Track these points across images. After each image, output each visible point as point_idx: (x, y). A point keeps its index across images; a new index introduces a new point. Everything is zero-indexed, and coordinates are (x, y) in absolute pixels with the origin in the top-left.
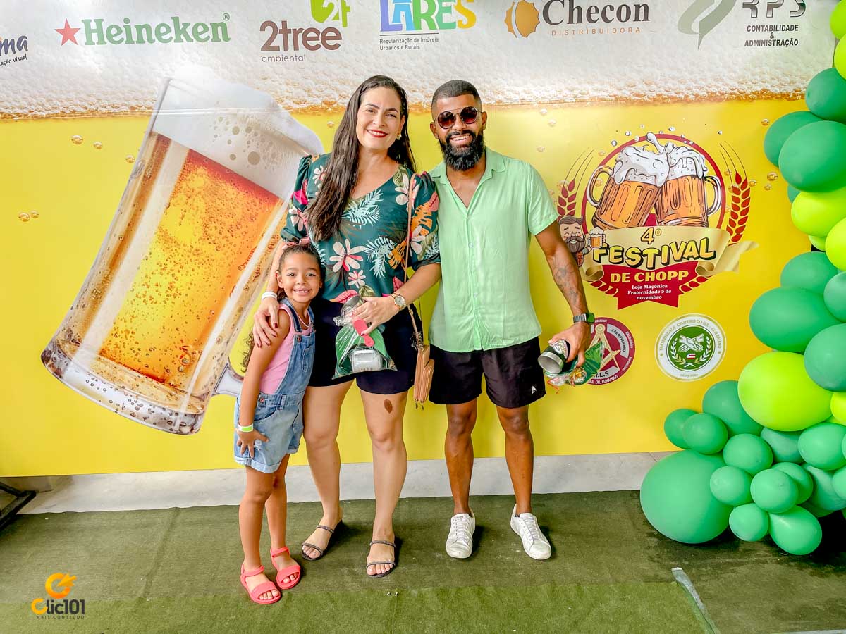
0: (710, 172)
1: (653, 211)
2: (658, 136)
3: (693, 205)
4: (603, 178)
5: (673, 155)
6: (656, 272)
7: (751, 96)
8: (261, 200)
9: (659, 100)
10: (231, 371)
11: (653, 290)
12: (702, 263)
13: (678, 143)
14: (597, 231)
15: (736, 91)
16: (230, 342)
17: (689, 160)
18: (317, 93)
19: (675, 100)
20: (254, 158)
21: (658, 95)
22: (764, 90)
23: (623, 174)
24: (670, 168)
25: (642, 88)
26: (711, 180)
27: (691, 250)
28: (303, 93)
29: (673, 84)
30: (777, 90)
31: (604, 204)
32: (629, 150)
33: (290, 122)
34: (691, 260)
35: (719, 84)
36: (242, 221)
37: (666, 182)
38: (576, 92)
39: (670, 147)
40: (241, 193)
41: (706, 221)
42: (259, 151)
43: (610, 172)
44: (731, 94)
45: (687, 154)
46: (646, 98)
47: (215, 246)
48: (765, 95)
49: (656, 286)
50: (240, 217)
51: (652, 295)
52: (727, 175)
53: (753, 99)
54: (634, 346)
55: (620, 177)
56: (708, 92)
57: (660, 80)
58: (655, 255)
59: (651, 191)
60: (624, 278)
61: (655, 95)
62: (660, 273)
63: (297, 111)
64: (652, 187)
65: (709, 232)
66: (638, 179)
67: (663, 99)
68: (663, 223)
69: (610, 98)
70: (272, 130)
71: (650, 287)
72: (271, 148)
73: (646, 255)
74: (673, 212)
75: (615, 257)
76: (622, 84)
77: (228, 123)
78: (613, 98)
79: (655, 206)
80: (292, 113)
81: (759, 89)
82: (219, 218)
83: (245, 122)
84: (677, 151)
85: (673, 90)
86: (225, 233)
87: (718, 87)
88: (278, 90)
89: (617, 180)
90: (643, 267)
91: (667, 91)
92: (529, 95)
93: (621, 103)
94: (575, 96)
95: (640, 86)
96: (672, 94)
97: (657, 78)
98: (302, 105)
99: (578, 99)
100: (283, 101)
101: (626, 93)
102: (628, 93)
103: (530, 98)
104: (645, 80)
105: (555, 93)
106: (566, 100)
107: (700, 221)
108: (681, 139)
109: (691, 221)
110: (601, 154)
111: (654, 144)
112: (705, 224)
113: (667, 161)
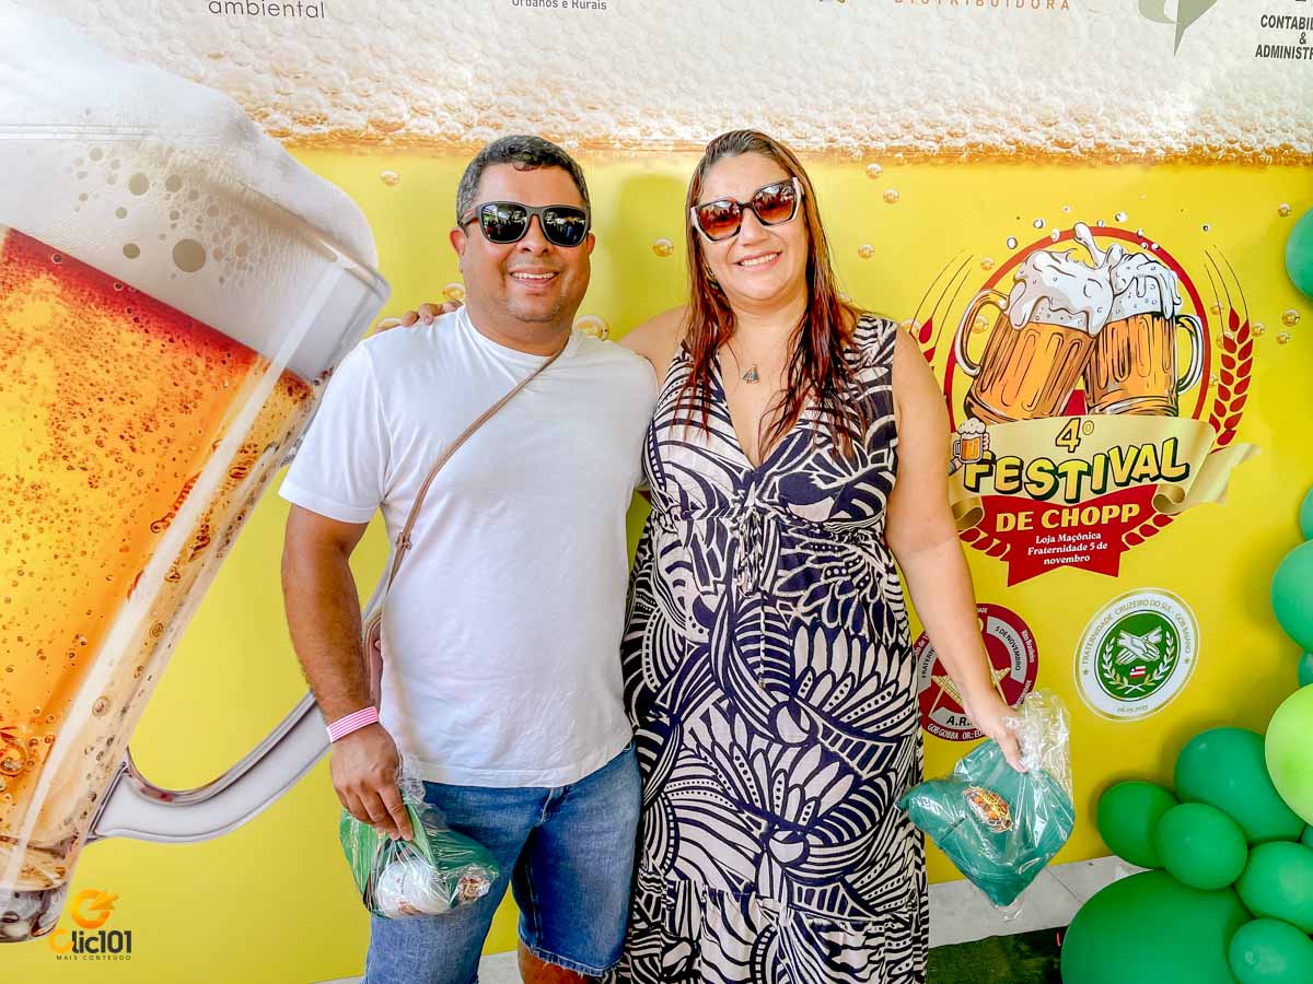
0: (1186, 307)
1: (1080, 385)
2: (1097, 231)
3: (1153, 373)
4: (989, 316)
5: (1121, 270)
6: (1082, 507)
7: (1263, 156)
8: (209, 359)
9: (1101, 156)
10: (135, 781)
11: (1073, 545)
12: (1165, 489)
13: (1131, 247)
14: (972, 426)
15: (1237, 146)
16: (129, 711)
17: (1151, 281)
18: (356, 101)
19: (1128, 158)
20: (190, 256)
21: (1099, 146)
22: (1285, 147)
23: (1027, 308)
24: (1115, 296)
25: (1069, 130)
26: (1187, 323)
27: (1146, 464)
28: (319, 97)
29: (1126, 124)
31: (987, 371)
32: (1041, 259)
33: (286, 168)
34: (1146, 482)
35: (1210, 128)
36: (161, 409)
37: (1106, 326)
38: (942, 131)
39: (1116, 255)
40: (156, 344)
41: (1174, 406)
42: (206, 239)
43: (1002, 303)
44: (1229, 151)
45: (1147, 270)
46: (1075, 151)
47: (85, 476)
48: (1285, 157)
49: (1080, 537)
50: (153, 403)
51: (1071, 554)
52: (1214, 313)
53: (1265, 164)
54: (1036, 658)
55: (1020, 313)
56: (1188, 145)
57: (1104, 114)
58: (1081, 473)
59: (1078, 343)
60: (1022, 521)
61: (1092, 145)
62: (1087, 510)
63: (303, 142)
64: (1081, 335)
65: (1180, 427)
66: (1055, 318)
67: (1108, 154)
68: (1097, 410)
69: (1007, 147)
70: (237, 187)
71: (1070, 538)
72: (236, 232)
73: (1065, 474)
75: (1007, 480)
76: (1031, 119)
77: (115, 165)
78: (1014, 147)
79: (1084, 374)
80: (289, 145)
81: (1277, 144)
82: (95, 405)
83: (164, 164)
84: (1128, 264)
85: (1126, 136)
86: (113, 442)
87: (1207, 135)
88: (253, 87)
89: (1016, 320)
90: (1057, 499)
91: (1115, 138)
92: (844, 132)
93: (1027, 159)
94: (939, 140)
95: (1064, 125)
96: (1124, 144)
97: (1098, 109)
98: (318, 126)
99: (945, 145)
100: (267, 115)
101: (1038, 138)
102: (1043, 138)
103: (848, 139)
104: (1074, 111)
105: (898, 130)
106: (922, 147)
107: (1165, 404)
108: (1137, 239)
109: (1148, 405)
110: (987, 265)
111: (1086, 246)
112: (1173, 411)
113: (1110, 282)
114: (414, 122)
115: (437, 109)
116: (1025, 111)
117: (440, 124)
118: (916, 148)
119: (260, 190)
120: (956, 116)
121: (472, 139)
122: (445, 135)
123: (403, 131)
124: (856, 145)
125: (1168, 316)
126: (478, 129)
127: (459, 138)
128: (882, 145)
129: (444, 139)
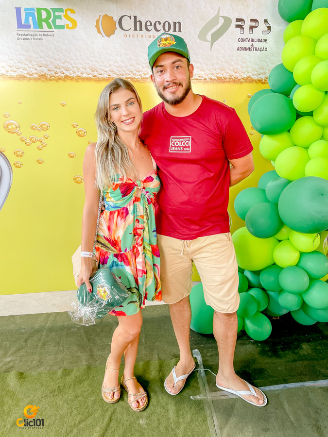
7: (241, 80)
15: (232, 77)
22: (248, 77)
29: (197, 71)
30: (255, 77)
38: (141, 73)
44: (230, 79)
48: (249, 80)
53: (242, 82)
56: (217, 77)
81: (246, 76)
92: (113, 73)
99: (143, 77)
105: (129, 73)
106: (136, 78)
121: (8, 75)
126: (10, 72)
127: (5, 74)
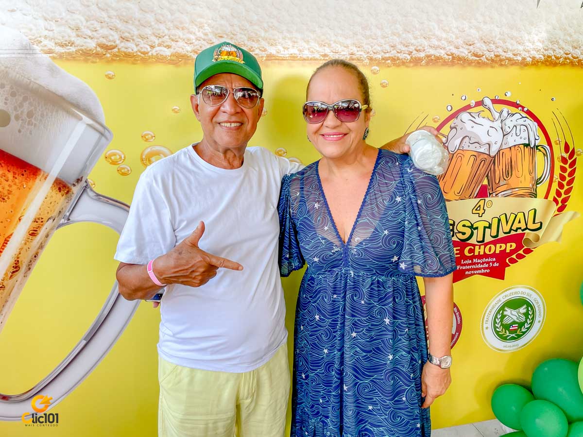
0: (542, 141)
1: (485, 182)
2: (495, 101)
3: (523, 175)
5: (508, 122)
8: (14, 173)
9: (498, 61)
11: (482, 264)
13: (513, 110)
15: (570, 56)
17: (523, 128)
18: (90, 33)
19: (512, 62)
21: (496, 56)
23: (457, 142)
24: (504, 136)
25: (480, 48)
26: (542, 149)
27: (520, 222)
28: (69, 31)
32: (465, 116)
33: (53, 70)
34: (519, 231)
35: (556, 46)
37: (499, 151)
39: (505, 114)
41: (535, 192)
42: (10, 109)
43: (444, 140)
44: (565, 59)
45: (521, 121)
46: (484, 59)
51: (480, 269)
52: (557, 143)
54: (461, 321)
55: (454, 144)
56: (544, 56)
57: (499, 39)
58: (485, 228)
59: (484, 160)
61: (493, 56)
62: (489, 246)
64: (486, 156)
65: (538, 203)
66: (472, 147)
67: (501, 60)
68: (494, 195)
69: (447, 57)
70: (26, 81)
71: (479, 261)
72: (26, 105)
73: (477, 228)
74: (505, 182)
76: (460, 42)
78: (451, 57)
79: (487, 176)
84: (511, 118)
85: (511, 51)
88: (33, 27)
89: (451, 148)
90: (473, 241)
91: (505, 52)
92: (359, 49)
93: (458, 63)
94: (410, 53)
95: (478, 45)
96: (510, 55)
97: (496, 37)
98: (68, 47)
99: (414, 56)
100: (41, 42)
101: (464, 52)
102: (466, 52)
103: (360, 53)
104: (483, 37)
105: (388, 48)
106: (401, 57)
107: (530, 191)
108: (516, 105)
109: (521, 192)
110: (435, 120)
111: (490, 110)
112: (534, 195)
113: (502, 128)
114: (123, 44)
115: (135, 38)
116: (457, 38)
117: (137, 45)
118: (398, 59)
119: (37, 82)
120: (419, 40)
121: (155, 54)
122: (140, 52)
123: (116, 50)
124: (365, 56)
125: (532, 146)
126: (157, 48)
127: (147, 53)
128: (379, 56)
129: (139, 54)
